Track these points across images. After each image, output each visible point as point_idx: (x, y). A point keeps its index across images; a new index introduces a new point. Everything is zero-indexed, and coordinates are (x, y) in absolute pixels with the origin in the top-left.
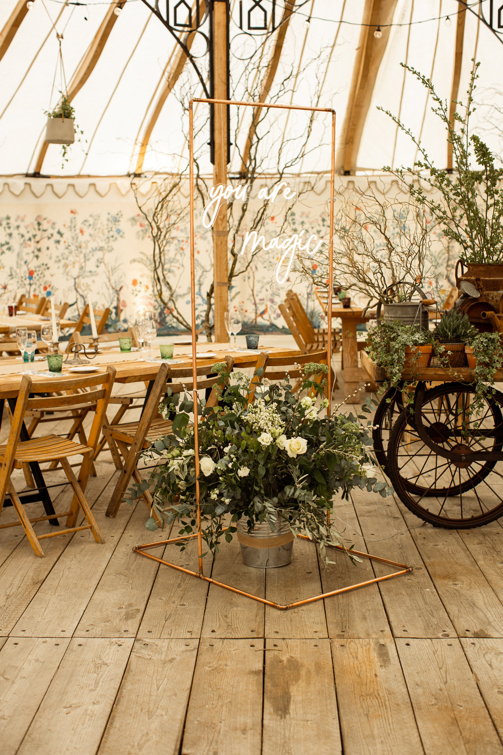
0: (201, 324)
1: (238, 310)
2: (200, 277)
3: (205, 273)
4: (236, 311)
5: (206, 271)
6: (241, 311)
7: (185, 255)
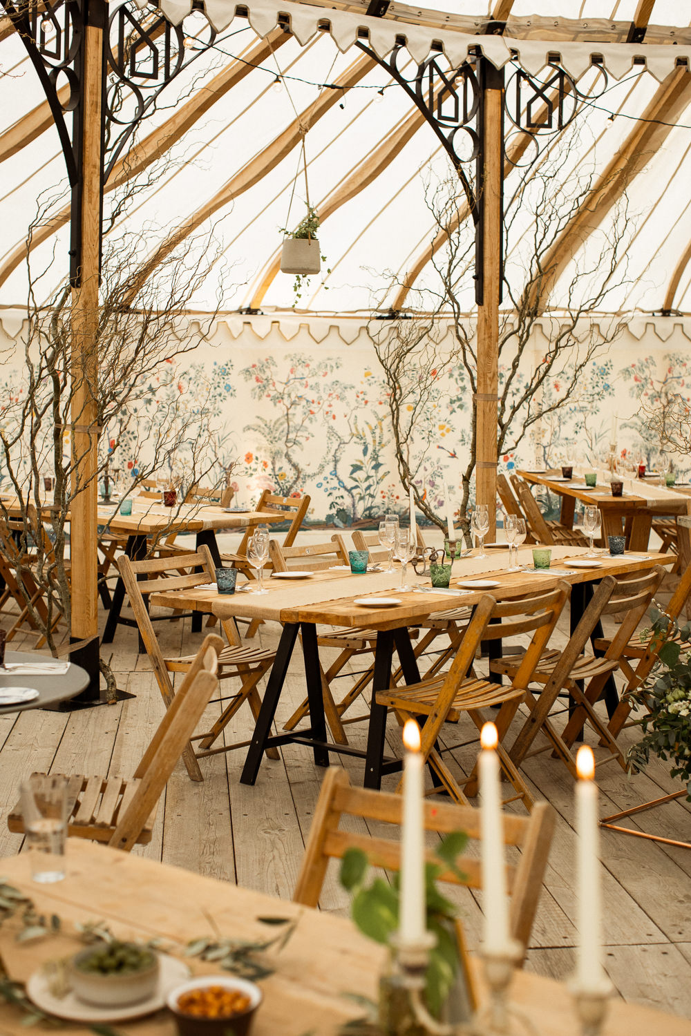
0: (337, 515)
1: (387, 495)
2: (336, 450)
3: (342, 446)
4: (384, 497)
5: (344, 443)
6: (391, 498)
7: (316, 421)
